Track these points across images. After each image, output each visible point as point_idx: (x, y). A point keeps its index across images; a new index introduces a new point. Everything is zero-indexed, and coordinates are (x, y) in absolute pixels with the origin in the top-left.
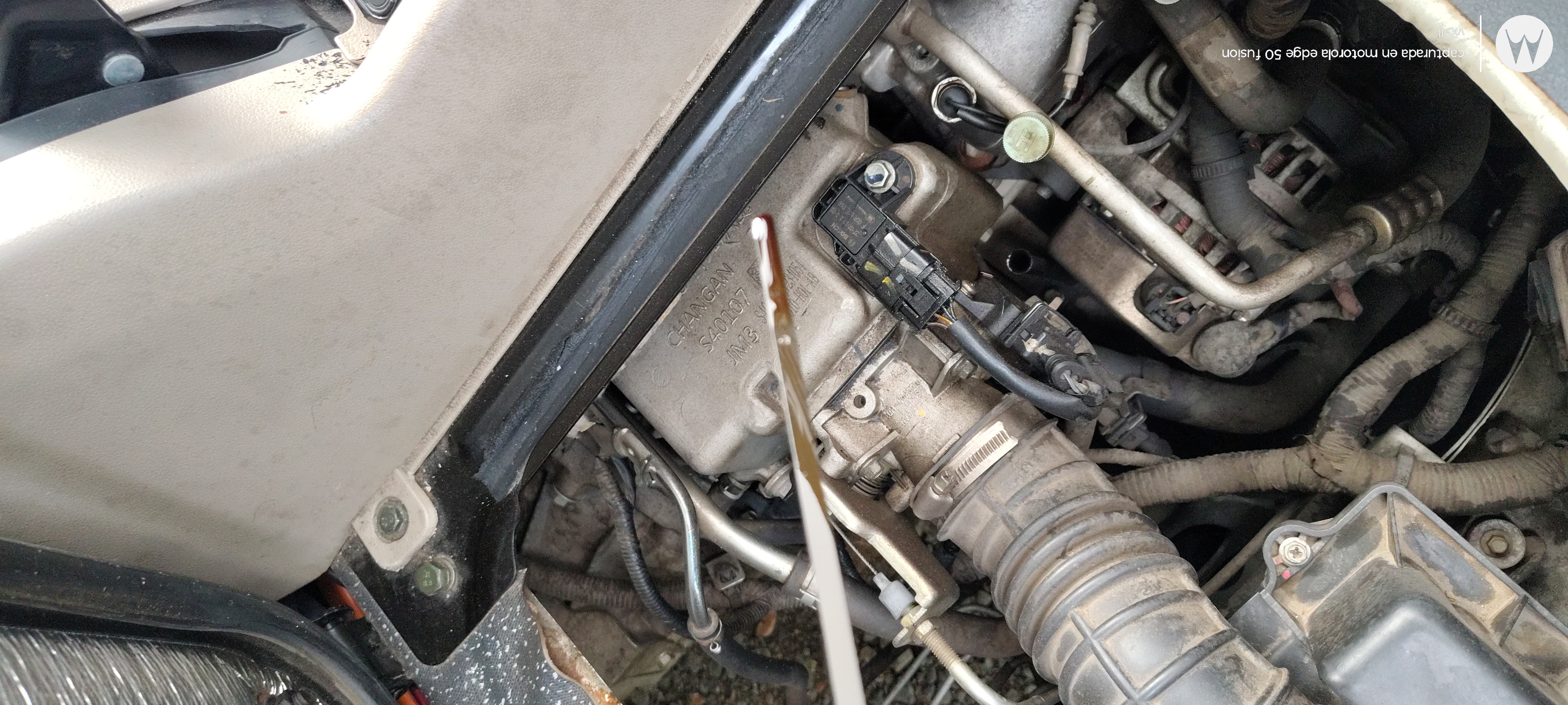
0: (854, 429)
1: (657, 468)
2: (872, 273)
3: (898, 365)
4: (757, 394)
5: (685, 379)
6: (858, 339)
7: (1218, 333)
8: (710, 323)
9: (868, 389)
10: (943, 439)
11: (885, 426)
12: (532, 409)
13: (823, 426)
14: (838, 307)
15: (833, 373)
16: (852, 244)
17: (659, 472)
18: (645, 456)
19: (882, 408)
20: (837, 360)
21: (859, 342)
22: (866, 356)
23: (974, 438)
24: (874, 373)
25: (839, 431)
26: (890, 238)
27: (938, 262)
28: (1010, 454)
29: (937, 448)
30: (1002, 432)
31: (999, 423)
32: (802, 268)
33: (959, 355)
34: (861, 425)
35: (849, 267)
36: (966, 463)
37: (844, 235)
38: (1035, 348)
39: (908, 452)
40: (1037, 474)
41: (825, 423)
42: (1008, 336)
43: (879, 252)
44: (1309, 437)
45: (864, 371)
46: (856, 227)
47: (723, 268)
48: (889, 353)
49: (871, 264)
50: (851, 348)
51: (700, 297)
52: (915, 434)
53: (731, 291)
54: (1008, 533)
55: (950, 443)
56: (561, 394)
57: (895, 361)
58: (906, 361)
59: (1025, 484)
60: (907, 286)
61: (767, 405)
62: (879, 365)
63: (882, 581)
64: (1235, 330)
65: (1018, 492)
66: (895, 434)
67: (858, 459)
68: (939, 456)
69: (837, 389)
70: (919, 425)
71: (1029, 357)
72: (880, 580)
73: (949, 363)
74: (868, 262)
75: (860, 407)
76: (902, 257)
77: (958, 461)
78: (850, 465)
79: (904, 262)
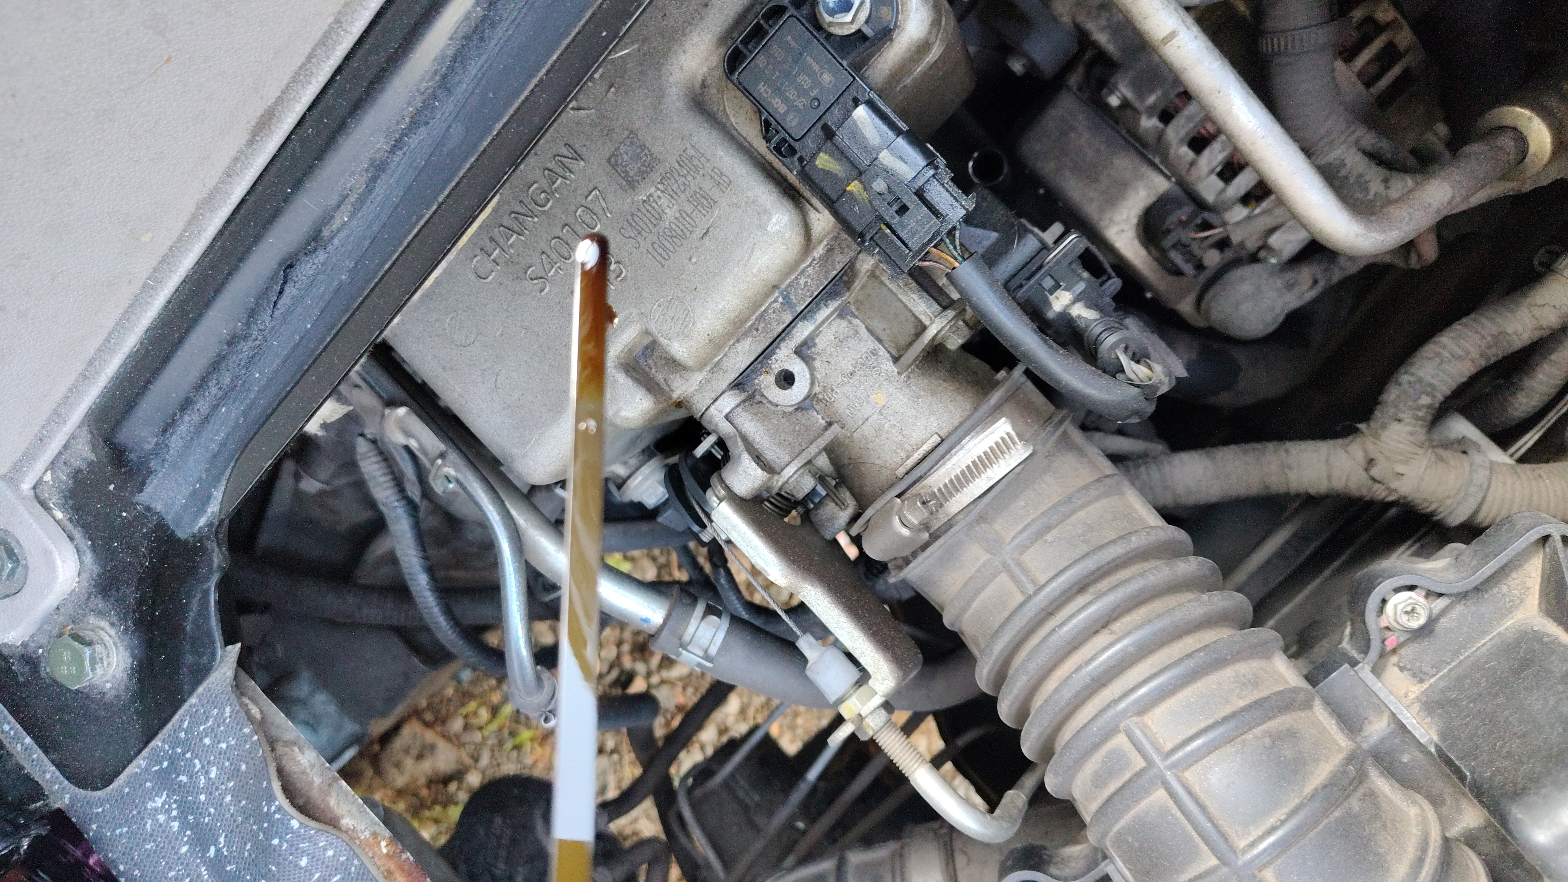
0: (775, 421)
1: (457, 470)
2: (827, 173)
3: (844, 323)
4: (622, 364)
5: (502, 335)
6: (787, 282)
7: (1242, 279)
8: (543, 245)
9: (798, 360)
10: (913, 441)
11: (819, 417)
12: (233, 387)
13: (727, 417)
14: (762, 227)
15: (746, 334)
16: (794, 124)
17: (460, 476)
18: (438, 452)
19: (817, 389)
20: (754, 313)
21: (789, 285)
22: (799, 309)
23: (964, 441)
24: (810, 334)
25: (752, 424)
26: (861, 113)
27: (941, 161)
28: (1020, 468)
29: (903, 454)
30: (1008, 434)
31: (1004, 419)
32: (702, 159)
33: (951, 314)
34: (785, 414)
35: (787, 161)
36: (951, 481)
37: (778, 106)
38: (1068, 306)
39: (853, 456)
40: (1056, 499)
41: (731, 412)
42: (1021, 286)
43: (842, 136)
44: (1362, 426)
45: (795, 330)
46: (802, 92)
47: (566, 153)
48: (834, 305)
49: (826, 157)
50: (777, 294)
51: (527, 201)
52: (867, 430)
53: (579, 192)
54: (1011, 586)
55: (926, 447)
56: (284, 362)
57: (841, 316)
58: (857, 317)
59: (1039, 512)
60: (890, 198)
61: (637, 381)
62: (817, 323)
63: (811, 646)
64: (1265, 276)
65: (1029, 525)
66: (835, 428)
67: (782, 470)
68: (908, 467)
69: (752, 359)
70: (875, 417)
71: (1053, 321)
72: (806, 644)
73: (934, 325)
74: (821, 154)
75: (785, 389)
76: (879, 150)
77: (939, 478)
78: (769, 480)
79: (886, 158)
